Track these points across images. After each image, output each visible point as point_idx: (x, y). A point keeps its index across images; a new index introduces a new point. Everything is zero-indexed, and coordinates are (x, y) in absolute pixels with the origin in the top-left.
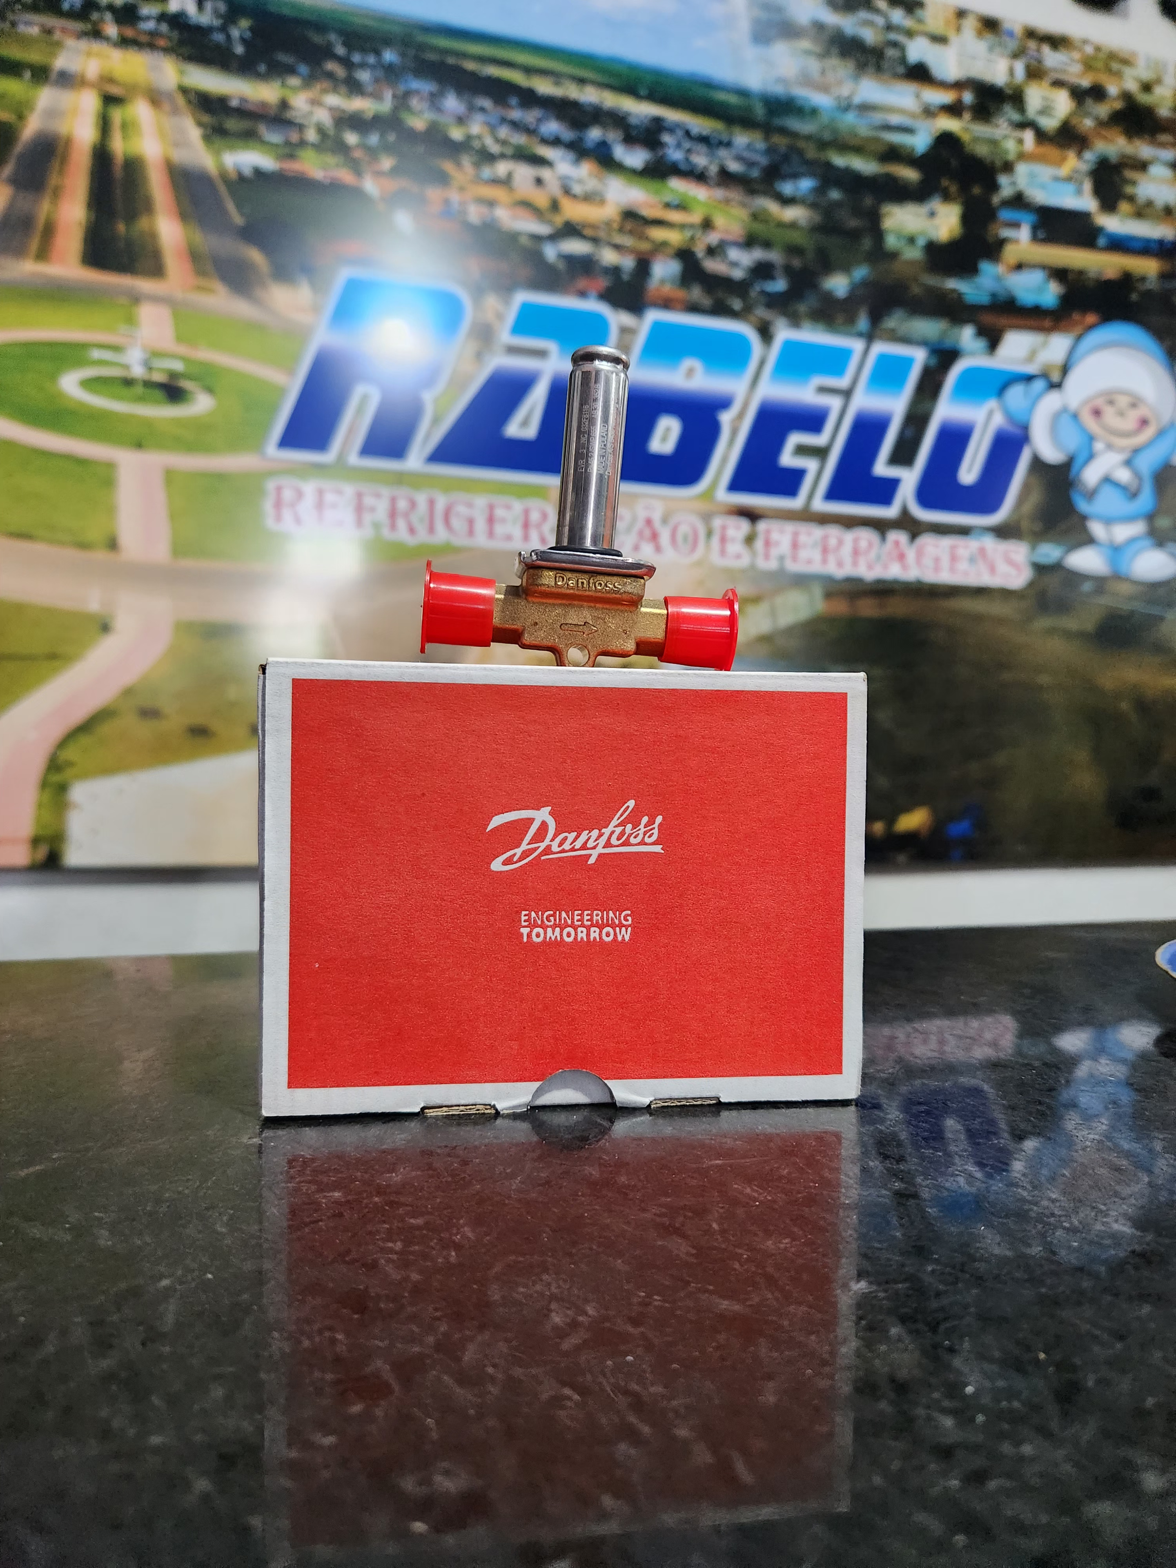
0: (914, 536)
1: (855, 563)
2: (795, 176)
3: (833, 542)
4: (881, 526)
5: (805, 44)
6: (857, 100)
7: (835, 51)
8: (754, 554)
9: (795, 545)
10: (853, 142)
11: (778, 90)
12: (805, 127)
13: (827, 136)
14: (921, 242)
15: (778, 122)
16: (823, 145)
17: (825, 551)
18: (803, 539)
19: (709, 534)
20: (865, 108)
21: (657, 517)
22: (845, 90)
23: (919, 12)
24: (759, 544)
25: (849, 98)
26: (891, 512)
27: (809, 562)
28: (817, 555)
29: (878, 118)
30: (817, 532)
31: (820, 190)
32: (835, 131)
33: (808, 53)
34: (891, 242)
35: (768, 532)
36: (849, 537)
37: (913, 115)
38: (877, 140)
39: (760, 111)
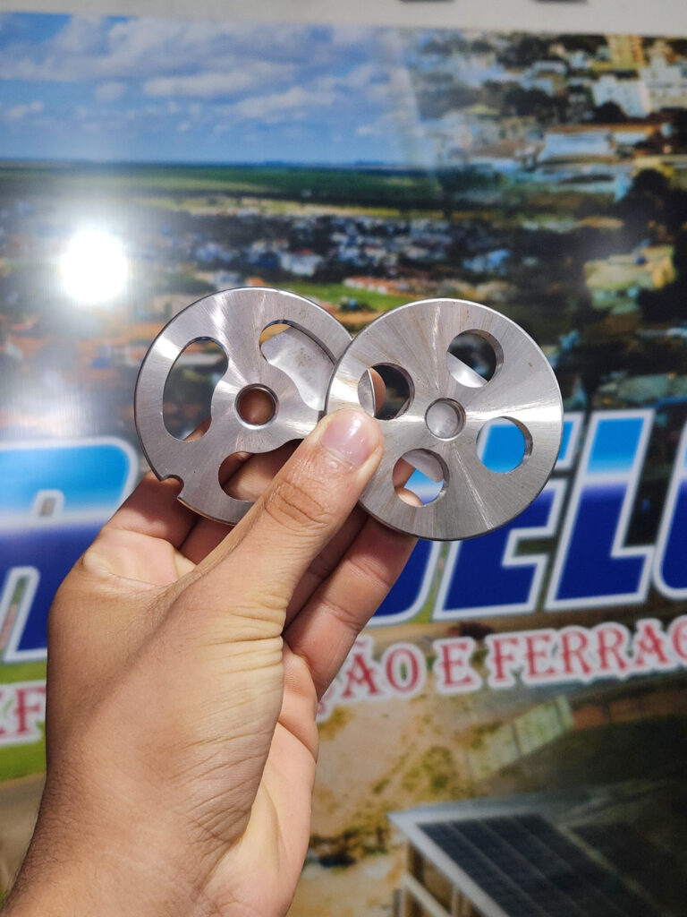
0: (666, 622)
1: (604, 665)
2: (484, 251)
3: (574, 643)
4: (627, 617)
5: (480, 109)
6: (542, 157)
7: (513, 110)
8: (485, 676)
9: (531, 656)
10: (544, 202)
11: (456, 162)
12: (489, 197)
13: (515, 201)
14: (633, 293)
15: (458, 196)
16: (511, 212)
17: (566, 655)
18: (539, 646)
19: (430, 661)
20: (554, 163)
21: (367, 653)
22: (530, 150)
23: (601, 51)
24: (489, 662)
25: (534, 156)
26: (639, 597)
27: (551, 671)
28: (559, 664)
29: (569, 171)
30: (556, 635)
31: (514, 260)
32: (522, 194)
33: (482, 117)
34: (600, 299)
35: (497, 645)
36: (592, 635)
37: (608, 161)
38: (571, 194)
39: (438, 188)
